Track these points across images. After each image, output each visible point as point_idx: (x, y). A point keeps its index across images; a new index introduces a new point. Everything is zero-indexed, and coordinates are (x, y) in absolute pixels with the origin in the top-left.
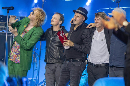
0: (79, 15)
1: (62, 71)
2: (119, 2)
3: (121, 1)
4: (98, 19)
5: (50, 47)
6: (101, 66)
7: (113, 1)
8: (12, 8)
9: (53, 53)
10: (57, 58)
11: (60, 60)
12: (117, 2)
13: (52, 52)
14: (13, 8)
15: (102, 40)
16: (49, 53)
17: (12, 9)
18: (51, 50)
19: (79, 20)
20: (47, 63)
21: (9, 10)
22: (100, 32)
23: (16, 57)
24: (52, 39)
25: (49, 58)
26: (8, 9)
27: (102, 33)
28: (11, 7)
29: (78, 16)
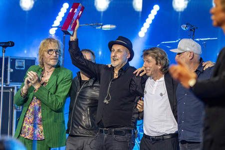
2: (194, 29)
3: (197, 28)
5: (75, 107)
6: (163, 139)
7: (185, 29)
8: (10, 44)
9: (80, 117)
10: (86, 126)
11: (92, 130)
12: (191, 30)
13: (79, 115)
14: (13, 44)
15: (161, 95)
16: (74, 118)
17: (11, 46)
18: (76, 112)
20: (70, 136)
21: (5, 47)
22: (157, 80)
24: (79, 94)
25: (73, 126)
26: (3, 47)
27: (161, 81)
28: (8, 43)
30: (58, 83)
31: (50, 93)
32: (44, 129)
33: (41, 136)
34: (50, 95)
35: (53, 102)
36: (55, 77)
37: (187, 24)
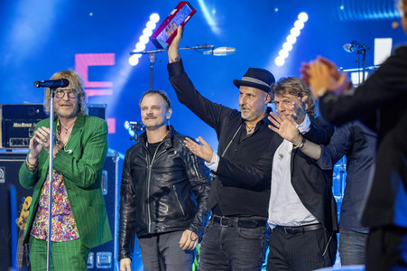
0: (251, 90)
1: (207, 254)
2: (365, 51)
4: (285, 101)
6: (304, 232)
7: (349, 51)
12: (359, 52)
19: (254, 105)
23: (60, 226)
26: (51, 87)
29: (249, 95)
30: (84, 142)
31: (75, 161)
32: (76, 221)
33: (74, 233)
34: (75, 164)
35: (81, 174)
36: (78, 134)
37: (352, 43)
